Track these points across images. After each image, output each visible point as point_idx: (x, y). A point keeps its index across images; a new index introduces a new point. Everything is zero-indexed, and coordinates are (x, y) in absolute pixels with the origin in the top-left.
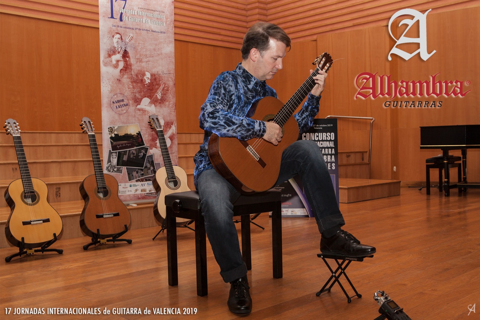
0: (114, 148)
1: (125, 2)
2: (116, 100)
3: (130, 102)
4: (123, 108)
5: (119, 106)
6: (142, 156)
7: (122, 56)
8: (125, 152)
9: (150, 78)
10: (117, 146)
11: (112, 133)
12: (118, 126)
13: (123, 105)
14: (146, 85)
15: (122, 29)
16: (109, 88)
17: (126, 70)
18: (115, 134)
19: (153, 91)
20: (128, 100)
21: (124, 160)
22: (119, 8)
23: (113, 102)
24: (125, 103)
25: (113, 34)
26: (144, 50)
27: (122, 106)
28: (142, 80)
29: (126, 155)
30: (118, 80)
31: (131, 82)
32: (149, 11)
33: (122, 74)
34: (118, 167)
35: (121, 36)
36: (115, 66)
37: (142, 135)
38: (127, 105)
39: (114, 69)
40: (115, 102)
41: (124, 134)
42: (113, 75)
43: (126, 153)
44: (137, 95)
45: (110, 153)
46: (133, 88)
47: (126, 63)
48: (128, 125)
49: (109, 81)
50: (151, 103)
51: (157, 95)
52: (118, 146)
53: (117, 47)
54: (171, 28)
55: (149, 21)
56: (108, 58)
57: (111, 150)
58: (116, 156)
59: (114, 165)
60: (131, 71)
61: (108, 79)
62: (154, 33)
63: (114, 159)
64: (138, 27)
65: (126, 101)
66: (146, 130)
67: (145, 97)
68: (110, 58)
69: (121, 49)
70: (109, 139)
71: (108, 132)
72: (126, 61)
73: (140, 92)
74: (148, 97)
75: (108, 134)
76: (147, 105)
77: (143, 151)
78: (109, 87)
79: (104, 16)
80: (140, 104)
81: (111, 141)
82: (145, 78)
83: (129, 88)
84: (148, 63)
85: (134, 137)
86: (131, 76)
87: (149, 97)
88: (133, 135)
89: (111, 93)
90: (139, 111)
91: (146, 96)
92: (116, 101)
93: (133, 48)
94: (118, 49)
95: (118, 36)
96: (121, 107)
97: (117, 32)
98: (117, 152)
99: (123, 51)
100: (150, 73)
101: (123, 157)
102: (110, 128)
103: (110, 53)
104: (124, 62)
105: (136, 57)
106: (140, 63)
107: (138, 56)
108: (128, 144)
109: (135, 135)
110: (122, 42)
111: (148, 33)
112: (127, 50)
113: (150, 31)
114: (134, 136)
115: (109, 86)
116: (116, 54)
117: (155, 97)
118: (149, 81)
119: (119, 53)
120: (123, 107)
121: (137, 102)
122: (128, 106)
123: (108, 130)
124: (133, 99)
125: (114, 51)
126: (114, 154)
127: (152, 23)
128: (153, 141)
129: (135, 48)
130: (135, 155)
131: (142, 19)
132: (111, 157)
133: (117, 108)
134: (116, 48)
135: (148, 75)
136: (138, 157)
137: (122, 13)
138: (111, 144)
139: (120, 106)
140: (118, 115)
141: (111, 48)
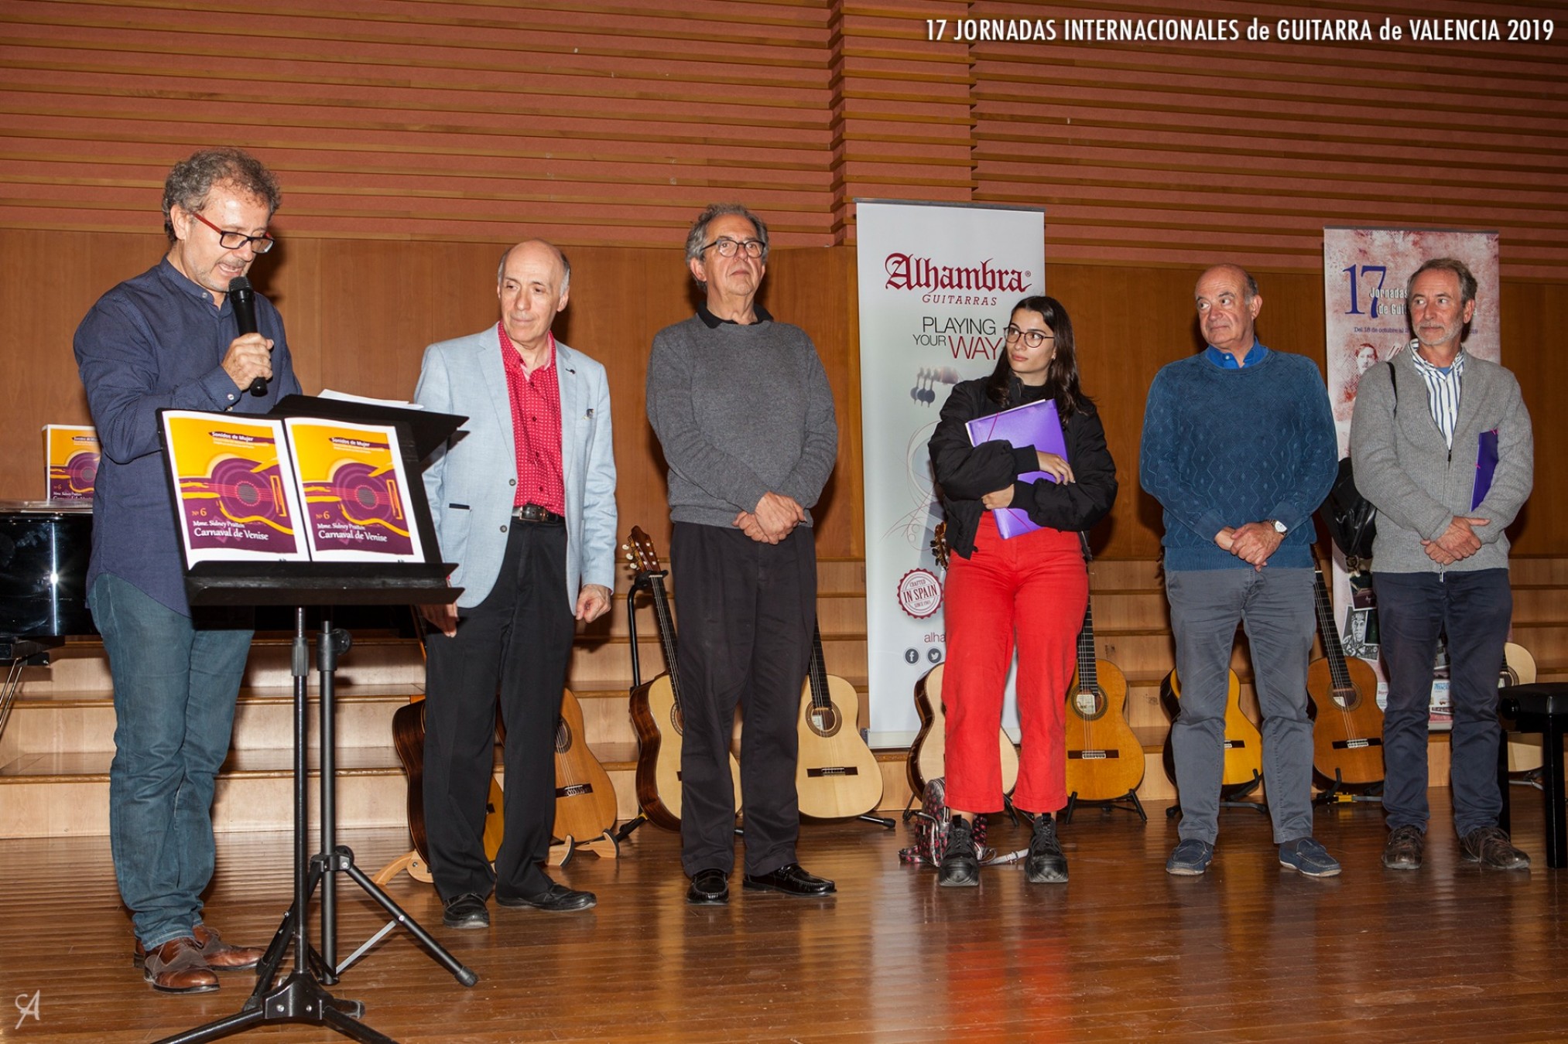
0: (1359, 602)
1: (1382, 273)
10: (1365, 596)
11: (1354, 567)
15: (1378, 334)
18: (1360, 571)
22: (1369, 287)
25: (1357, 348)
34: (1367, 645)
35: (1375, 352)
45: (1351, 614)
52: (1366, 598)
54: (1492, 318)
56: (1346, 401)
57: (1353, 606)
58: (1362, 621)
59: (1359, 640)
63: (1359, 627)
68: (1350, 403)
70: (1349, 583)
71: (1346, 567)
75: (1346, 570)
79: (1336, 311)
81: (1352, 588)
95: (1368, 351)
97: (1365, 342)
98: (1365, 611)
103: (1350, 391)
110: (1378, 363)
123: (1344, 561)
126: (1359, 616)
132: (1354, 621)
137: (1376, 299)
138: (1353, 593)
141: (1352, 379)
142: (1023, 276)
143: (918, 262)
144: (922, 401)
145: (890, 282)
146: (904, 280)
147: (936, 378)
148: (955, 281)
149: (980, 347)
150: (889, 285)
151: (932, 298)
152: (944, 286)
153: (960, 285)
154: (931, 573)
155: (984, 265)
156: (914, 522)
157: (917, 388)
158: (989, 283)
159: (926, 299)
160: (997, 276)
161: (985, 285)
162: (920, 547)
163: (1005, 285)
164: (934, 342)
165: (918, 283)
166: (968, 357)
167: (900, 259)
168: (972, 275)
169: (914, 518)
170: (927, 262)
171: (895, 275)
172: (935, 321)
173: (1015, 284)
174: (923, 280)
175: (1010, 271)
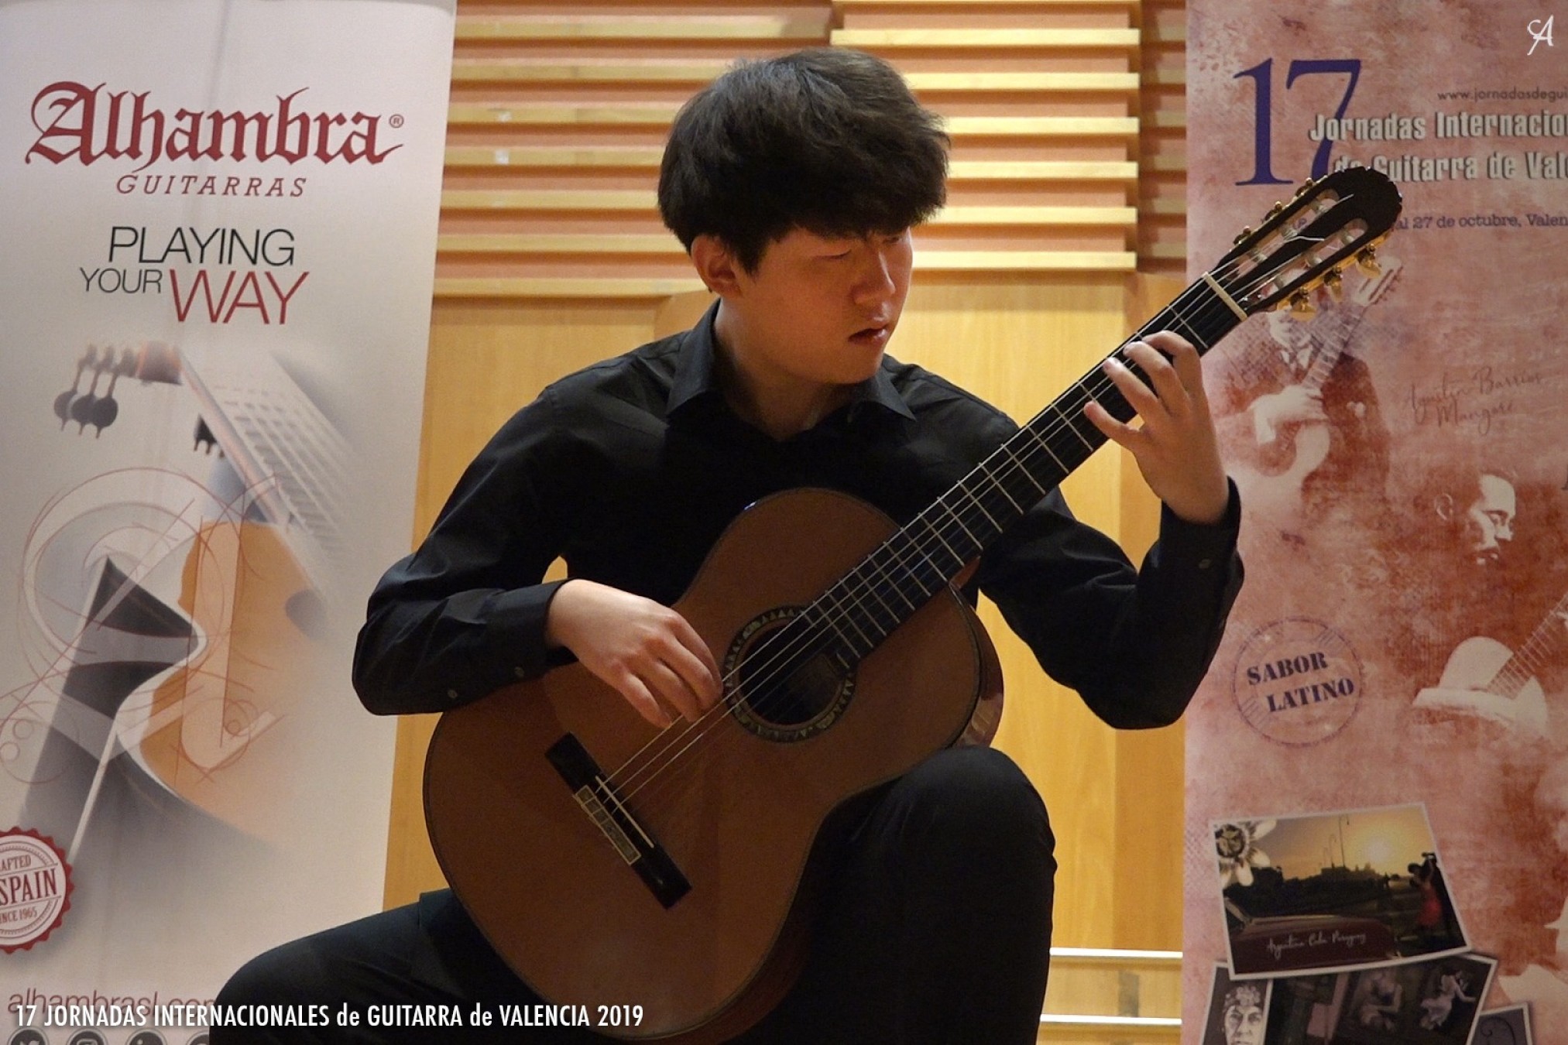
0: (1248, 955)
2: (1272, 659)
3: (1372, 669)
4: (1317, 710)
5: (1288, 695)
6: (1444, 1016)
7: (1317, 392)
8: (1324, 981)
9: (1512, 514)
10: (1266, 941)
11: (1237, 860)
12: (1280, 823)
13: (1321, 689)
14: (1481, 562)
17: (1343, 477)
18: (1255, 871)
19: (1533, 597)
20: (1355, 657)
21: (1312, 1037)
22: (1310, 115)
23: (1253, 675)
24: (1331, 675)
26: (1476, 343)
27: (1310, 696)
28: (1454, 531)
29: (1328, 1001)
30: (1286, 537)
31: (1379, 548)
32: (1516, 102)
33: (1316, 498)
36: (1270, 459)
37: (1451, 876)
38: (1345, 688)
39: (1265, 473)
40: (1262, 671)
41: (1319, 872)
42: (1253, 514)
43: (1332, 992)
44: (1421, 625)
46: (1395, 578)
47: (1346, 436)
48: (1349, 812)
50: (1516, 670)
51: (1561, 620)
52: (1271, 945)
53: (1286, 344)
55: (1516, 162)
56: (1227, 413)
57: (1230, 966)
58: (1255, 1010)
60: (1384, 477)
62: (1550, 231)
63: (1245, 1027)
64: (1437, 210)
65: (1341, 661)
66: (1479, 846)
67: (1476, 633)
68: (1239, 416)
69: (1316, 352)
70: (1219, 899)
71: (1215, 856)
72: (1344, 424)
73: (1438, 605)
74: (1494, 636)
75: (1216, 866)
76: (1486, 682)
77: (1453, 985)
79: (1210, 179)
80: (1437, 681)
81: (1229, 914)
82: (1476, 513)
83: (1360, 587)
84: (1503, 423)
85: (1390, 892)
87: (1504, 634)
88: (1386, 879)
89: (1238, 618)
90: (1433, 722)
91: (1483, 626)
92: (1269, 667)
93: (1396, 342)
94: (1293, 358)
96: (1305, 701)
98: (1265, 981)
99: (1331, 365)
100: (1510, 480)
101: (1307, 1018)
102: (1225, 834)
103: (1241, 386)
104: (1336, 430)
105: (1420, 392)
106: (1447, 426)
107: (1431, 386)
108: (1346, 931)
109: (1396, 877)
110: (1326, 309)
111: (1501, 236)
112: (1357, 354)
113: (1523, 218)
114: (1391, 884)
116: (1283, 387)
117: (1549, 630)
118: (1507, 534)
120: (1317, 698)
121: (1418, 666)
122: (1356, 692)
123: (1211, 840)
124: (1389, 652)
125: (1265, 372)
126: (1246, 995)
127: (1536, 172)
128: (1525, 919)
129: (1408, 338)
130: (1395, 1007)
131: (1461, 161)
132: (1227, 1011)
133: (1273, 708)
134: (1279, 349)
135: (1498, 495)
136: (1418, 1021)
137: (1326, 145)
138: (1230, 927)
139: (1297, 699)
140: (1284, 749)
141: (1247, 355)
142: (382, 127)
143: (116, 102)
144: (83, 423)
145: (38, 148)
146: (75, 142)
147: (128, 368)
148: (204, 142)
149: (249, 296)
150: (34, 156)
151: (140, 183)
152: (173, 154)
153: (215, 152)
154: (48, 841)
155: (284, 105)
156: (22, 713)
157: (74, 392)
158: (292, 145)
159: (124, 186)
160: (314, 129)
161: (280, 150)
162: (29, 776)
163: (332, 147)
164: (131, 282)
165: (111, 150)
166: (214, 319)
167: (71, 95)
168: (252, 129)
169: (21, 704)
170: (139, 101)
171: (54, 131)
172: (140, 236)
173: (358, 145)
174: (123, 141)
175: (349, 116)
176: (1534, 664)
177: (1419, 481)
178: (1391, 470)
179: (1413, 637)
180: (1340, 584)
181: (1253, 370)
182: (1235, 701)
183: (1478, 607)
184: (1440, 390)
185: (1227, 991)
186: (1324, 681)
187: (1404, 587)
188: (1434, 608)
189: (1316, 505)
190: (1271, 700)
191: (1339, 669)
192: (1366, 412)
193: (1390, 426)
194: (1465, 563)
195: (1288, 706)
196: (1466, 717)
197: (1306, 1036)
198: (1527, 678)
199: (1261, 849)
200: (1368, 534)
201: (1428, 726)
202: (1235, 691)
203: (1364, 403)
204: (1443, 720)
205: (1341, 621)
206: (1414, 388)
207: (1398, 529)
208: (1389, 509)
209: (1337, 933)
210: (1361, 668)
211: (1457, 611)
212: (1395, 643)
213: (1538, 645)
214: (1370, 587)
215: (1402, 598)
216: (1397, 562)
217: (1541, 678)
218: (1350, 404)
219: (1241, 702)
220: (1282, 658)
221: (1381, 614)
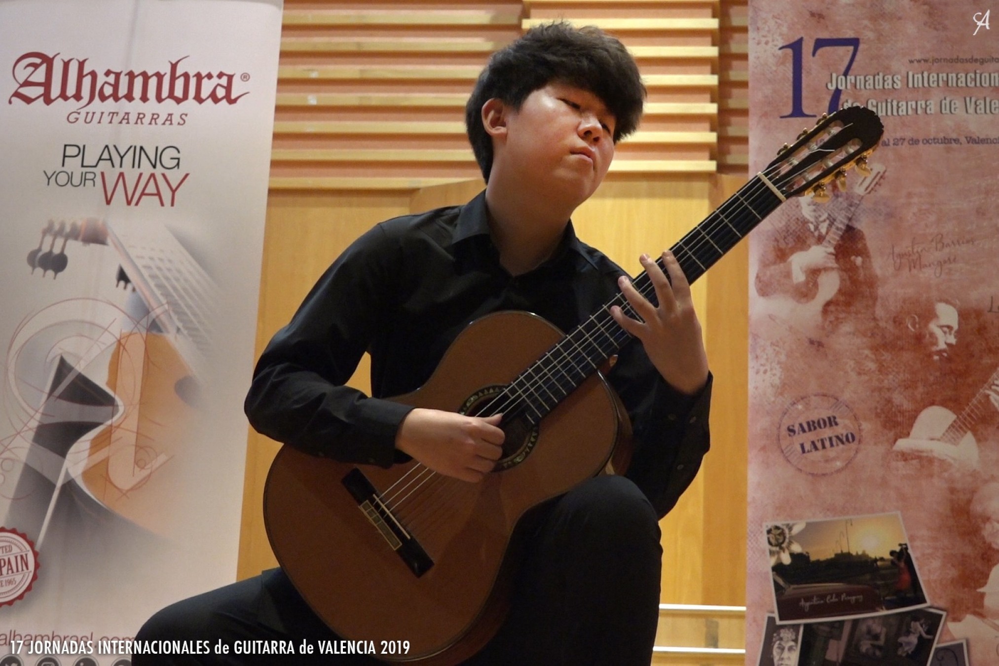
0: (788, 608)
2: (803, 420)
3: (866, 426)
4: (831, 453)
5: (813, 443)
6: (913, 647)
7: (832, 250)
8: (837, 625)
9: (956, 327)
10: (799, 600)
11: (781, 549)
12: (808, 524)
13: (834, 439)
14: (936, 358)
16: (776, 376)
18: (792, 555)
19: (970, 380)
20: (856, 418)
21: (829, 661)
22: (827, 73)
23: (791, 430)
24: (840, 430)
26: (932, 218)
27: (827, 444)
28: (919, 338)
29: (839, 638)
30: (812, 342)
31: (871, 350)
32: (958, 65)
33: (832, 318)
36: (802, 293)
37: (917, 559)
38: (850, 438)
39: (798, 301)
40: (797, 428)
41: (833, 556)
42: (791, 328)
43: (841, 632)
44: (899, 399)
45: (772, 630)
46: (882, 369)
47: (850, 278)
48: (852, 517)
49: (777, 349)
50: (957, 428)
51: (988, 396)
52: (802, 603)
53: (812, 220)
55: (958, 103)
56: (775, 263)
57: (776, 615)
60: (874, 304)
61: (772, 344)
62: (979, 147)
63: (786, 654)
64: (908, 134)
65: (847, 422)
66: (935, 539)
67: (932, 404)
68: (782, 265)
69: (831, 225)
70: (771, 574)
71: (767, 547)
72: (849, 271)
73: (910, 385)
74: (944, 404)
75: (768, 553)
76: (939, 434)
77: (919, 627)
78: (774, 372)
79: (765, 115)
80: (908, 435)
81: (775, 583)
82: (933, 327)
83: (859, 374)
84: (950, 270)
86: (872, 324)
87: (951, 405)
88: (876, 560)
89: (781, 394)
92: (801, 425)
93: (882, 218)
96: (824, 447)
98: (798, 626)
99: (841, 233)
100: (954, 306)
101: (825, 649)
102: (774, 531)
103: (783, 245)
104: (844, 274)
105: (897, 250)
106: (914, 271)
107: (904, 246)
108: (849, 594)
109: (882, 559)
110: (837, 196)
111: (949, 150)
113: (962, 140)
114: (879, 563)
115: (777, 367)
116: (810, 246)
117: (980, 402)
118: (952, 340)
119: (820, 239)
120: (832, 445)
121: (898, 424)
122: (856, 442)
123: (765, 537)
124: (878, 415)
125: (800, 237)
126: (786, 634)
127: (971, 110)
128: (964, 586)
129: (890, 215)
130: (881, 642)
131: (923, 102)
132: (776, 646)
133: (804, 451)
134: (808, 222)
135: (948, 315)
136: (896, 650)
137: (838, 93)
138: (776, 591)
139: (819, 445)
140: (810, 477)
141: (787, 226)
142: (236, 79)
144: (46, 271)
145: (17, 94)
146: (40, 91)
147: (73, 234)
148: (123, 91)
150: (14, 99)
152: (104, 98)
153: (130, 97)
157: (39, 250)
158: (178, 93)
159: (72, 119)
160: (193, 82)
161: (171, 95)
163: (204, 94)
165: (64, 96)
166: (129, 203)
167: (38, 61)
168: (152, 82)
171: (27, 83)
173: (221, 92)
174: (70, 91)
176: (970, 423)
177: (897, 307)
178: (879, 300)
179: (893, 406)
180: (846, 372)
181: (791, 236)
182: (780, 447)
183: (934, 387)
184: (910, 249)
185: (775, 632)
186: (836, 434)
187: (887, 374)
188: (906, 388)
189: (831, 322)
190: (802, 446)
191: (845, 426)
192: (863, 262)
193: (878, 272)
194: (926, 359)
195: (813, 450)
196: (927, 457)
197: (825, 660)
198: (966, 432)
199: (797, 541)
200: (865, 340)
201: (903, 463)
202: (779, 440)
203: (862, 257)
204: (912, 459)
205: (847, 396)
206: (893, 247)
207: (884, 337)
208: (878, 325)
209: (844, 594)
210: (860, 426)
211: (921, 389)
212: (882, 410)
213: (972, 411)
214: (864, 374)
215: (886, 381)
216: (883, 358)
217: (975, 433)
218: (853, 258)
219: (783, 447)
220: (810, 420)
221: (873, 391)
